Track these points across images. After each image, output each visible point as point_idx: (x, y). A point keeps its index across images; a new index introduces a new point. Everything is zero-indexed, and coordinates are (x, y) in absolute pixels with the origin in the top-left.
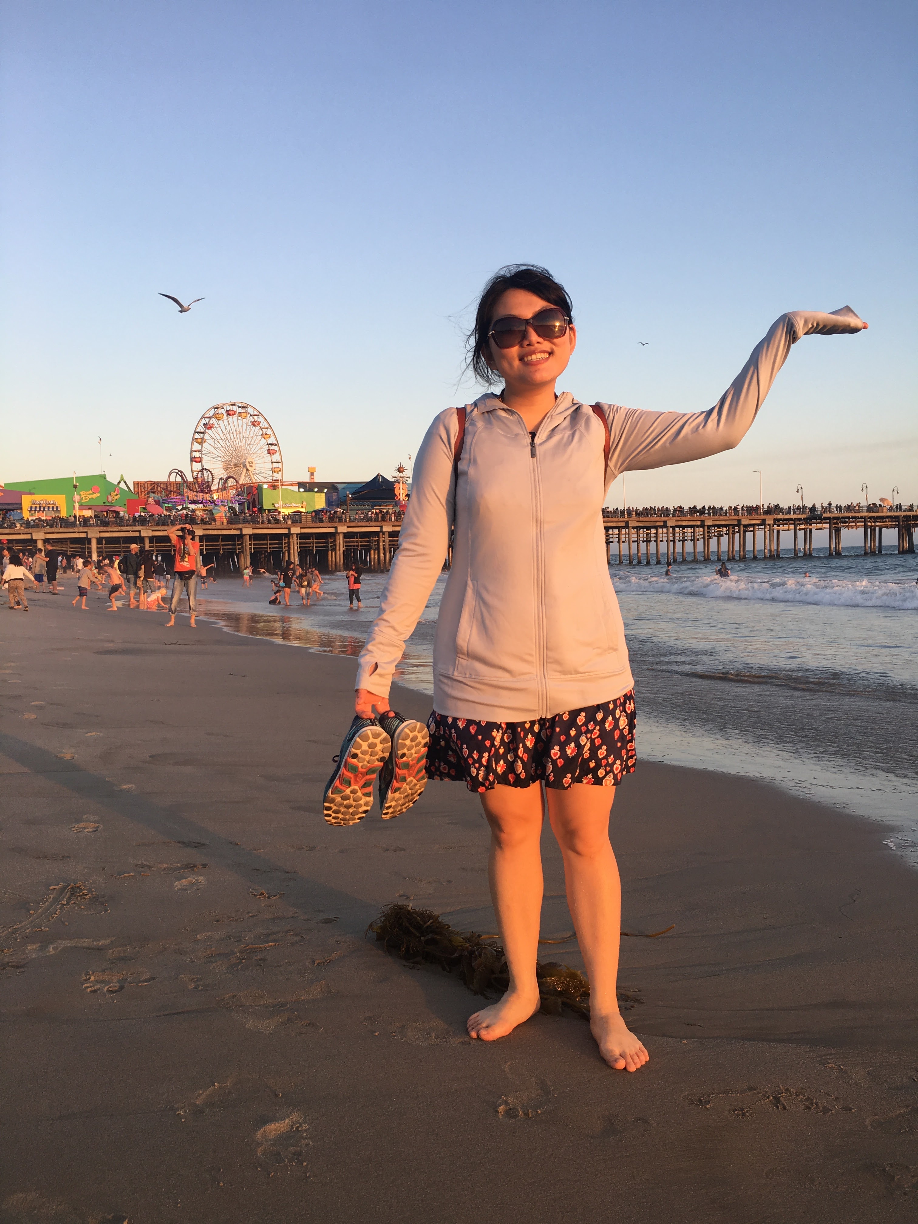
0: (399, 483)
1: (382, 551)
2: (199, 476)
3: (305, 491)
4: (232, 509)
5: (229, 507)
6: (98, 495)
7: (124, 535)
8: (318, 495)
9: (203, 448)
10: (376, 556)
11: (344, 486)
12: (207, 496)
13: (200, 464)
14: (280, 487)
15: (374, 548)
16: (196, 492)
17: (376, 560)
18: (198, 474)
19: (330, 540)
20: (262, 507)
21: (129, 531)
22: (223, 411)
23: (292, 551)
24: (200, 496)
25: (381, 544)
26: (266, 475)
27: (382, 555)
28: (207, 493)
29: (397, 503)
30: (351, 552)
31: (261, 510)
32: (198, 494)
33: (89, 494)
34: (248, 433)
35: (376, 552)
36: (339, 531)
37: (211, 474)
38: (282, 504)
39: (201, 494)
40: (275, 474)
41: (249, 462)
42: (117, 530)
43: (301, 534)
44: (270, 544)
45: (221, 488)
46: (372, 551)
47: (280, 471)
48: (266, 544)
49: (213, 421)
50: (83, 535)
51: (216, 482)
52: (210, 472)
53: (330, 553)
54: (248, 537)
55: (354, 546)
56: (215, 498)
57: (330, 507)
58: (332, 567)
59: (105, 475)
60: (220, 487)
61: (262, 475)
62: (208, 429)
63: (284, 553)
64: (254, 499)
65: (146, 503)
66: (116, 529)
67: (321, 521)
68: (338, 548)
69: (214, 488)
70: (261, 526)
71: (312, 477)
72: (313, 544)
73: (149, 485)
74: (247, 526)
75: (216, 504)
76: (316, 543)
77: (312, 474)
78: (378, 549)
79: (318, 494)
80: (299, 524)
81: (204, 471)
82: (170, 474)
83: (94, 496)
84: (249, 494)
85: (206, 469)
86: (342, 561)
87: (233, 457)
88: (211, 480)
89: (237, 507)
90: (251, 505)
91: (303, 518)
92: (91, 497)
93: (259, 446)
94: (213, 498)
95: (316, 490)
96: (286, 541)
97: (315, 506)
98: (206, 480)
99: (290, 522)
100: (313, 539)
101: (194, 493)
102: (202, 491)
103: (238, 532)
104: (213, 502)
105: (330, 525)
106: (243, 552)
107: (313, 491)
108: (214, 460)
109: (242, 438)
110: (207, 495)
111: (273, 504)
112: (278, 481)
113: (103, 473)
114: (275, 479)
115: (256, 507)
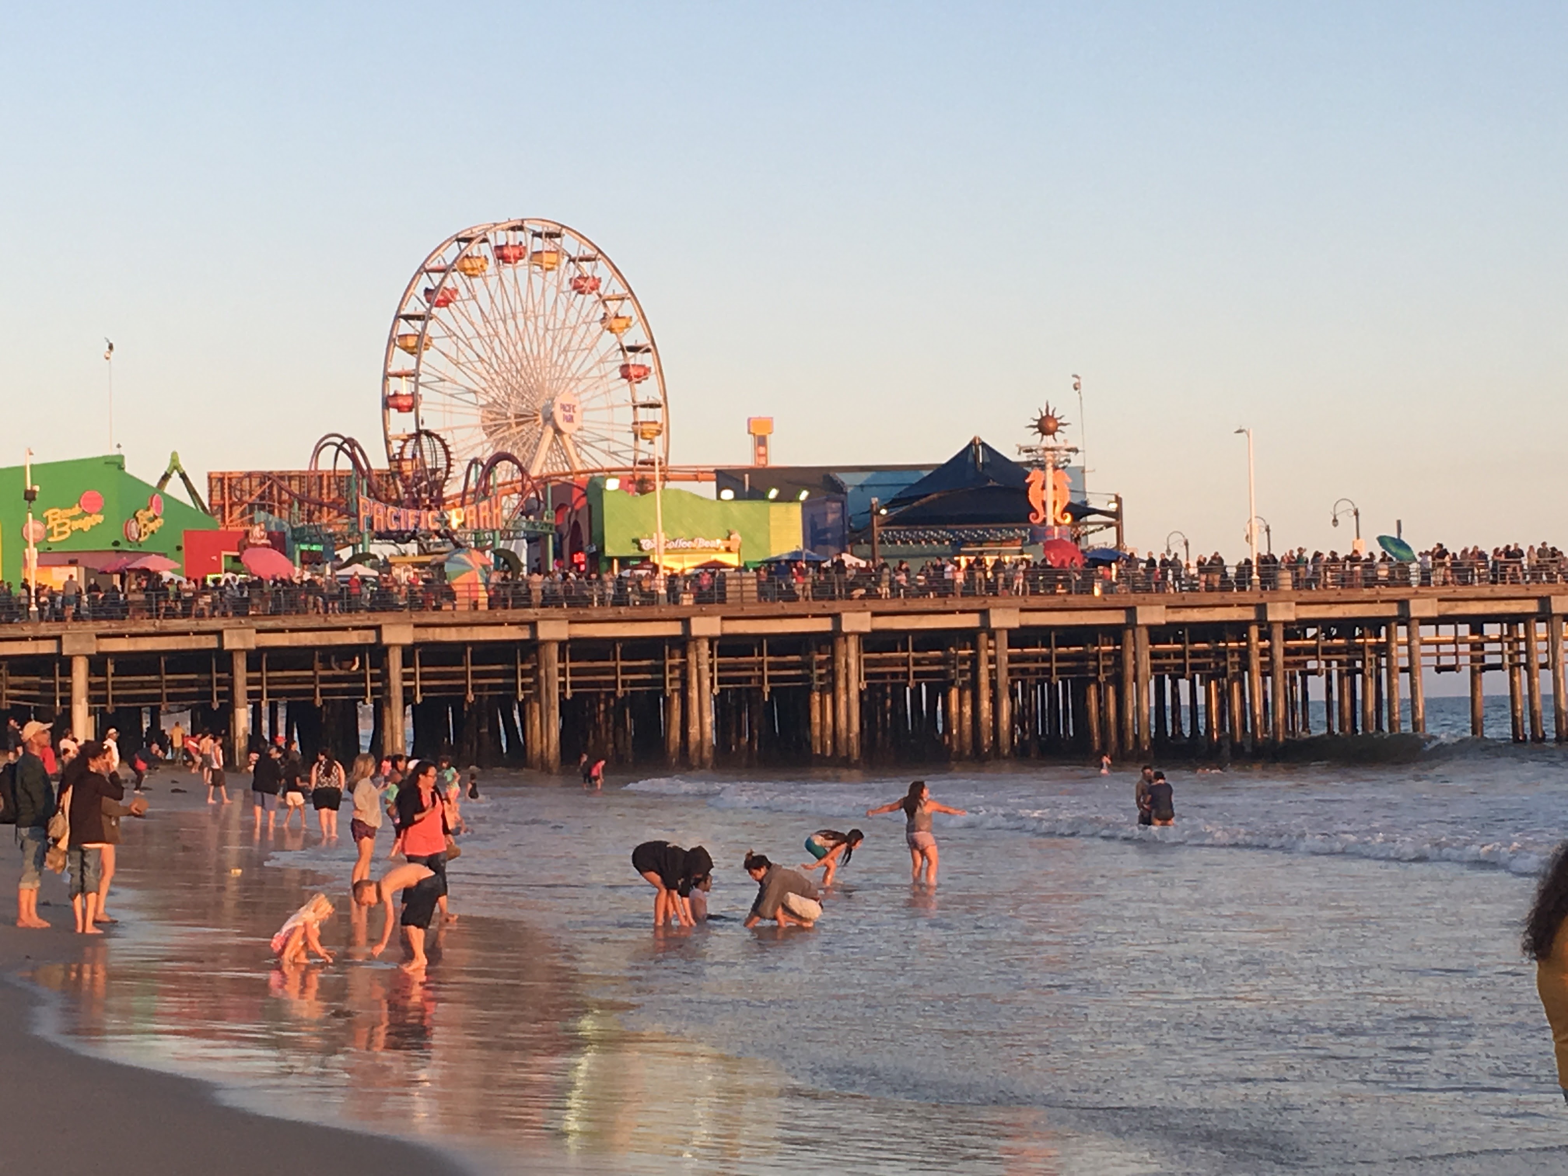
0: (1042, 467)
1: (985, 694)
2: (408, 455)
3: (737, 498)
4: (507, 560)
5: (498, 553)
6: (100, 518)
7: (173, 647)
8: (778, 510)
9: (422, 367)
10: (967, 710)
11: (863, 478)
12: (429, 520)
13: (413, 414)
14: (658, 484)
15: (960, 681)
16: (398, 503)
17: (967, 723)
18: (402, 448)
19: (818, 657)
20: (602, 549)
21: (186, 634)
22: (486, 250)
23: (694, 694)
24: (409, 518)
25: (984, 669)
26: (615, 447)
27: (985, 705)
28: (430, 509)
29: (1037, 535)
30: (885, 697)
31: (598, 560)
32: (402, 512)
33: (73, 518)
34: (561, 315)
35: (968, 694)
36: (845, 628)
37: (445, 447)
38: (663, 539)
39: (412, 513)
40: (643, 444)
41: (563, 407)
42: (152, 629)
43: (724, 637)
44: (626, 671)
45: (475, 492)
46: (954, 693)
47: (659, 432)
48: (613, 671)
49: (454, 280)
50: (47, 648)
51: (458, 470)
52: (442, 441)
53: (816, 697)
54: (555, 648)
55: (894, 675)
56: (455, 523)
57: (819, 547)
58: (823, 746)
59: (122, 457)
60: (472, 486)
61: (604, 445)
62: (438, 305)
63: (668, 701)
64: (576, 523)
65: (243, 543)
66: (147, 626)
67: (791, 596)
68: (841, 684)
69: (452, 489)
70: (595, 614)
71: (762, 450)
72: (762, 669)
73: (255, 482)
74: (554, 612)
75: (457, 545)
76: (772, 666)
77: (761, 441)
78: (974, 686)
79: (782, 507)
80: (716, 607)
81: (424, 438)
82: (317, 451)
83: (86, 523)
84: (559, 508)
85: (429, 434)
86: (856, 727)
87: (511, 390)
88: (442, 464)
89: (522, 551)
90: (567, 542)
91: (732, 586)
92: (76, 525)
93: (596, 356)
94: (447, 522)
95: (773, 493)
96: (677, 661)
97: (769, 546)
98: (429, 467)
99: (687, 600)
100: (761, 654)
101: (391, 509)
102: (416, 504)
103: (523, 634)
104: (448, 535)
105: (817, 607)
106: (537, 696)
107: (763, 497)
108: (455, 401)
109: (541, 332)
110: (430, 515)
111: (637, 541)
112: (653, 464)
113: (115, 452)
114: (642, 457)
115: (581, 550)
